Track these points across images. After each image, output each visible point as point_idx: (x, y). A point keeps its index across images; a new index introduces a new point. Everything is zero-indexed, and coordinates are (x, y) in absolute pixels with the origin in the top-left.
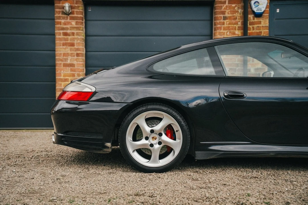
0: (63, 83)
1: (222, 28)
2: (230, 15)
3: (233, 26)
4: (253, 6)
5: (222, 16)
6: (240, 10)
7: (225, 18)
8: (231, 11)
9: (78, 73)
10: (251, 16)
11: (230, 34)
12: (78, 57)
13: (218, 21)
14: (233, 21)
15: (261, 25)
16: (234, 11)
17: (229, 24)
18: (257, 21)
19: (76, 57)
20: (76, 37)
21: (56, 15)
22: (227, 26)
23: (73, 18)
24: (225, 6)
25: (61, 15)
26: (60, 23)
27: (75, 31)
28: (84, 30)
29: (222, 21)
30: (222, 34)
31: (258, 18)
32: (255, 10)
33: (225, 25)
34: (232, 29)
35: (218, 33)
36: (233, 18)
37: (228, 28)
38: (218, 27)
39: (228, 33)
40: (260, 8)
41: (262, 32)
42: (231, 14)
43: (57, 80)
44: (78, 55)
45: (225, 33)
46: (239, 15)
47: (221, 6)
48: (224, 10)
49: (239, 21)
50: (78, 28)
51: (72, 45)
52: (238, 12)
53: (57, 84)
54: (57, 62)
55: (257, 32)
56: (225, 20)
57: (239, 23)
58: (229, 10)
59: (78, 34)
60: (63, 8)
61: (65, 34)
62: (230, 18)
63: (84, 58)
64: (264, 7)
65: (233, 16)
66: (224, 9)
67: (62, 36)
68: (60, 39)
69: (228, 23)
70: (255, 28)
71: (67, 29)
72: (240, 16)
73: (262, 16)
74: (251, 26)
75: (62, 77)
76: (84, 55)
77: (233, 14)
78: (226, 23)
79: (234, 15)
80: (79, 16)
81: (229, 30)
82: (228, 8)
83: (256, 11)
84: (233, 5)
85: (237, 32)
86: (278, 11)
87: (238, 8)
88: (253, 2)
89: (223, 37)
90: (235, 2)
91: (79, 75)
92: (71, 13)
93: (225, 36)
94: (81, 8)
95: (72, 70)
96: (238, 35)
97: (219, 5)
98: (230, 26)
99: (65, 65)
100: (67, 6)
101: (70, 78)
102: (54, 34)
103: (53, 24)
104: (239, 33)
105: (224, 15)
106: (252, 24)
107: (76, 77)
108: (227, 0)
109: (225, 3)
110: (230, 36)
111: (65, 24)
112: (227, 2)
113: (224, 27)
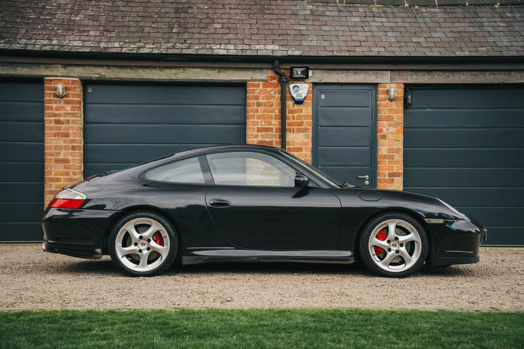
0: (54, 184)
1: (256, 117)
2: (265, 101)
3: (268, 114)
4: (292, 91)
5: (255, 101)
6: (278, 95)
7: (259, 105)
8: (266, 96)
9: (74, 170)
10: (290, 103)
11: (266, 124)
12: (74, 151)
13: (250, 108)
14: (268, 108)
15: (302, 114)
16: (269, 97)
17: (264, 112)
18: (297, 109)
19: (71, 151)
20: (71, 125)
21: (46, 98)
22: (261, 114)
23: (67, 102)
24: (259, 90)
25: (52, 98)
26: (51, 108)
27: (70, 119)
28: (82, 116)
29: (255, 107)
30: (256, 123)
31: (299, 106)
32: (294, 95)
33: (259, 113)
34: (268, 118)
35: (250, 123)
36: (268, 104)
37: (263, 117)
38: (250, 115)
39: (263, 123)
40: (300, 94)
41: (303, 122)
42: (266, 99)
43: (46, 180)
44: (73, 148)
45: (259, 122)
46: (276, 101)
47: (255, 90)
48: (257, 95)
49: (276, 109)
50: (73, 115)
51: (67, 135)
52: (274, 97)
53: (46, 185)
54: (46, 157)
55: (298, 122)
56: (259, 106)
58: (264, 95)
59: (74, 122)
60: (56, 89)
61: (58, 122)
62: (265, 104)
63: (82, 152)
64: (305, 93)
65: (269, 102)
66: (258, 93)
67: (53, 125)
68: (51, 129)
69: (262, 110)
70: (295, 117)
71: (60, 115)
72: (278, 103)
73: (304, 103)
74: (290, 115)
75: (53, 176)
76: (82, 148)
79: (270, 100)
80: (76, 99)
81: (264, 119)
82: (262, 93)
83: (295, 97)
84: (269, 89)
85: (273, 122)
86: (323, 97)
87: (275, 92)
88: (291, 86)
89: (257, 128)
90: (271, 85)
91: (74, 174)
92: (65, 96)
93: (260, 126)
94: (79, 90)
95: (65, 167)
96: (275, 125)
97: (252, 88)
98: (265, 114)
99: (57, 161)
100: (60, 87)
101: (63, 177)
102: (43, 121)
103: (42, 110)
104: (276, 123)
105: (258, 101)
106: (291, 112)
107: (71, 176)
108: (261, 83)
109: (258, 86)
110: (266, 127)
111: (57, 109)
112: (261, 85)
113: (258, 116)
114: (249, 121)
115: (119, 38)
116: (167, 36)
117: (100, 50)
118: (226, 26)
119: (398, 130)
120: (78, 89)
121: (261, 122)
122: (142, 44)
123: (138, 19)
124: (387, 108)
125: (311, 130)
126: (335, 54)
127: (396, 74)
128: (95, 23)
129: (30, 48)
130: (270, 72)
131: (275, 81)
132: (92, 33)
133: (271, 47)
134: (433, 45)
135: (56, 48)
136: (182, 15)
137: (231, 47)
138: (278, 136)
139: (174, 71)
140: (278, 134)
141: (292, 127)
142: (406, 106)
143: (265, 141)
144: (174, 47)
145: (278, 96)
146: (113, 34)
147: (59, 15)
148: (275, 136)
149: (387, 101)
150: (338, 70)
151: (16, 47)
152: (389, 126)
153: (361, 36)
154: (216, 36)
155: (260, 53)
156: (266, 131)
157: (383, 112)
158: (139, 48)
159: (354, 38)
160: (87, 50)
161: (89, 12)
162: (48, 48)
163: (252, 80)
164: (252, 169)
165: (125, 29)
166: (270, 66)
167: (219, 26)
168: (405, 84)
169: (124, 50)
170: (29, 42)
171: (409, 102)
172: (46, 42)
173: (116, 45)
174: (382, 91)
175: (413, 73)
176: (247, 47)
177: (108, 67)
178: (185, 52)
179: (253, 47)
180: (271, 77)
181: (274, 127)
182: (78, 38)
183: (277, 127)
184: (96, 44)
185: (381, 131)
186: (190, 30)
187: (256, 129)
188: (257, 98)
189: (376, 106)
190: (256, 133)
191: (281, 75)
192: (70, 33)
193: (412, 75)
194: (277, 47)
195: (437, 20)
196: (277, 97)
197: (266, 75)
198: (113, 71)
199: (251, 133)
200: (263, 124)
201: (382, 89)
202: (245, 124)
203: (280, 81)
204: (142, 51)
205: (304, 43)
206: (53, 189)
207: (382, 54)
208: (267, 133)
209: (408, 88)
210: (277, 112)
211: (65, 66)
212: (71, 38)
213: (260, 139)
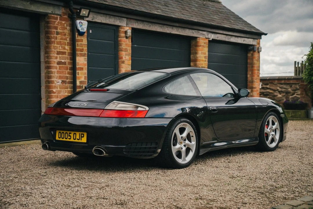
1: (56, 42)
2: (61, 31)
3: (63, 41)
4: (79, 26)
5: (55, 30)
7: (58, 33)
8: (62, 27)
11: (62, 49)
13: (52, 36)
14: (63, 36)
15: (83, 43)
16: (64, 28)
18: (80, 39)
22: (59, 40)
24: (57, 22)
29: (55, 35)
30: (56, 48)
31: (80, 36)
32: (80, 29)
34: (63, 44)
35: (52, 47)
36: (63, 34)
38: (52, 41)
39: (60, 48)
40: (83, 28)
41: (83, 49)
42: (62, 30)
45: (58, 47)
46: (68, 32)
47: (54, 21)
48: (56, 26)
49: (68, 38)
52: (66, 29)
55: (80, 48)
56: (58, 35)
57: (68, 39)
58: (60, 27)
62: (61, 33)
64: (85, 28)
65: (64, 32)
66: (57, 24)
69: (60, 38)
70: (79, 45)
72: (68, 33)
73: (84, 35)
78: (59, 38)
79: (64, 31)
81: (61, 44)
82: (59, 24)
84: (63, 22)
85: (66, 47)
86: (91, 31)
87: (67, 25)
88: (78, 22)
89: (57, 51)
90: (64, 19)
93: (58, 50)
96: (68, 50)
97: (53, 20)
98: (61, 41)
104: (68, 48)
105: (57, 30)
108: (59, 17)
109: (57, 19)
110: (62, 51)
112: (59, 19)
113: (57, 42)
119: (129, 58)
121: (59, 47)
124: (125, 43)
125: (87, 55)
126: (101, 2)
127: (129, 20)
130: (63, 9)
131: (66, 17)
138: (69, 58)
141: (79, 52)
143: (61, 62)
148: (67, 58)
149: (125, 38)
150: (101, 13)
152: (126, 55)
156: (62, 54)
157: (123, 45)
163: (53, 14)
164: (54, 83)
166: (64, 4)
168: (132, 28)
174: (123, 31)
180: (63, 13)
183: (69, 51)
185: (122, 58)
187: (56, 52)
189: (118, 41)
191: (73, 13)
196: (68, 28)
197: (60, 10)
199: (54, 55)
200: (60, 49)
201: (123, 30)
203: (70, 17)
208: (63, 56)
213: (58, 60)
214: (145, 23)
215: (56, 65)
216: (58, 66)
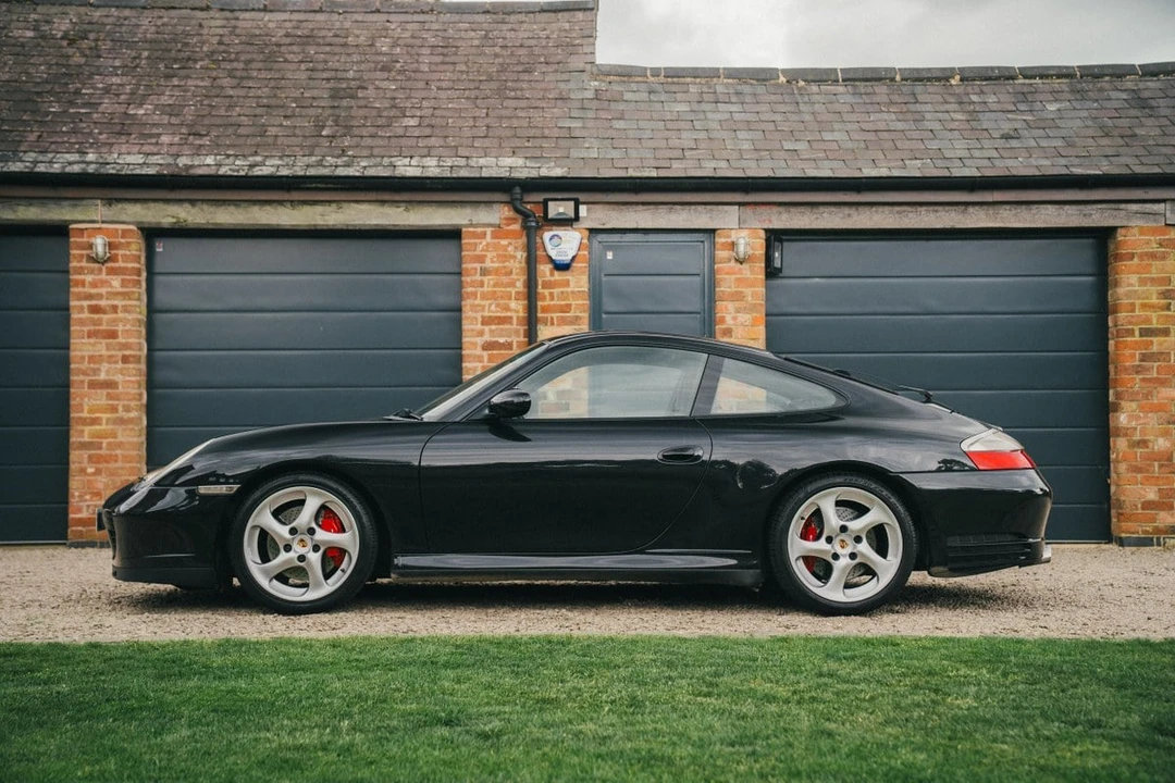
0: (87, 429)
1: (478, 295)
2: (497, 265)
3: (503, 289)
4: (549, 246)
5: (478, 266)
6: (521, 253)
7: (484, 272)
8: (498, 256)
9: (126, 403)
10: (544, 269)
11: (498, 309)
12: (126, 366)
13: (469, 279)
14: (503, 278)
15: (569, 290)
16: (505, 256)
17: (494, 286)
18: (559, 280)
19: (120, 365)
20: (120, 315)
21: (74, 264)
22: (490, 289)
23: (112, 271)
24: (484, 243)
25: (84, 264)
26: (83, 283)
27: (119, 303)
28: (144, 298)
29: (478, 277)
30: (479, 308)
31: (562, 273)
32: (553, 254)
33: (486, 289)
34: (502, 297)
35: (468, 307)
36: (503, 272)
37: (493, 296)
38: (467, 293)
39: (493, 308)
40: (563, 250)
41: (570, 305)
42: (500, 262)
43: (72, 423)
44: (125, 359)
45: (484, 305)
46: (518, 265)
47: (476, 244)
48: (482, 253)
49: (519, 280)
50: (125, 295)
51: (113, 335)
52: (514, 257)
53: (72, 432)
54: (73, 378)
55: (560, 305)
56: (485, 275)
57: (519, 284)
58: (495, 254)
59: (126, 309)
60: (91, 246)
61: (95, 309)
62: (497, 272)
63: (143, 367)
64: (573, 248)
65: (505, 267)
66: (483, 250)
67: (86, 315)
68: (82, 322)
69: (492, 282)
70: (555, 295)
71: (100, 296)
72: (521, 268)
73: (571, 269)
74: (546, 292)
75: (85, 414)
76: (143, 360)
77: (504, 262)
78: (488, 283)
79: (506, 264)
80: (130, 265)
81: (496, 299)
82: (491, 249)
83: (554, 258)
84: (504, 242)
85: (513, 304)
86: (610, 256)
87: (516, 248)
88: (547, 235)
89: (482, 317)
90: (507, 235)
91: (127, 409)
92: (110, 259)
93: (486, 314)
94: (136, 246)
95: (109, 397)
96: (517, 311)
97: (471, 241)
98: (496, 289)
99: (93, 385)
100: (99, 243)
101: (104, 416)
102: (67, 309)
103: (66, 286)
104: (518, 308)
105: (483, 265)
106: (547, 285)
107: (121, 413)
108: (489, 231)
109: (482, 236)
110: (499, 314)
111: (94, 285)
112: (489, 233)
113: (483, 293)
114: (467, 304)
115: (216, 147)
116: (309, 142)
117: (176, 171)
118: (427, 121)
119: (755, 319)
120: (133, 246)
121: (490, 305)
122: (259, 159)
123: (259, 111)
124: (733, 277)
125: (586, 321)
126: (631, 173)
127: (749, 210)
128: (174, 120)
129: (41, 168)
130: (506, 208)
131: (516, 227)
132: (165, 139)
133: (508, 161)
134: (822, 155)
135: (91, 169)
136: (345, 103)
137: (431, 162)
138: (522, 332)
139: (319, 209)
140: (522, 329)
141: (549, 315)
142: (772, 273)
143: (497, 342)
144: (320, 164)
145: (521, 255)
146: (206, 141)
147: (107, 105)
148: (517, 332)
149: (733, 263)
150: (637, 204)
151: (16, 167)
152: (738, 311)
153: (687, 138)
154: (404, 141)
155: (485, 173)
156: (499, 324)
157: (726, 285)
158: (252, 166)
159: (674, 142)
160: (152, 171)
161: (165, 100)
162: (76, 169)
163: (471, 225)
165: (230, 130)
166: (505, 197)
167: (412, 122)
168: (767, 231)
169: (222, 171)
170: (41, 158)
171: (777, 264)
172: (74, 157)
173: (210, 160)
174: (723, 244)
175: (781, 209)
176: (462, 162)
177: (193, 202)
178: (341, 172)
179: (473, 162)
180: (507, 219)
181: (514, 315)
182: (136, 149)
183: (521, 314)
184: (170, 160)
185: (723, 320)
186: (356, 131)
187: (480, 320)
188: (481, 259)
189: (712, 272)
190: (479, 327)
191: (526, 216)
192: (123, 139)
193: (780, 213)
194: (520, 162)
195: (838, 107)
196: (519, 257)
197: (497, 214)
198: (202, 210)
199: (472, 327)
200: (492, 310)
201: (723, 240)
202: (459, 310)
203: (525, 227)
204: (257, 171)
205: (574, 153)
206: (86, 439)
207: (720, 174)
208: (501, 327)
209: (775, 237)
210: (520, 286)
211: (110, 202)
212: (124, 149)
213: (487, 338)
214: (822, 209)
215: (479, 351)
216: (485, 354)
